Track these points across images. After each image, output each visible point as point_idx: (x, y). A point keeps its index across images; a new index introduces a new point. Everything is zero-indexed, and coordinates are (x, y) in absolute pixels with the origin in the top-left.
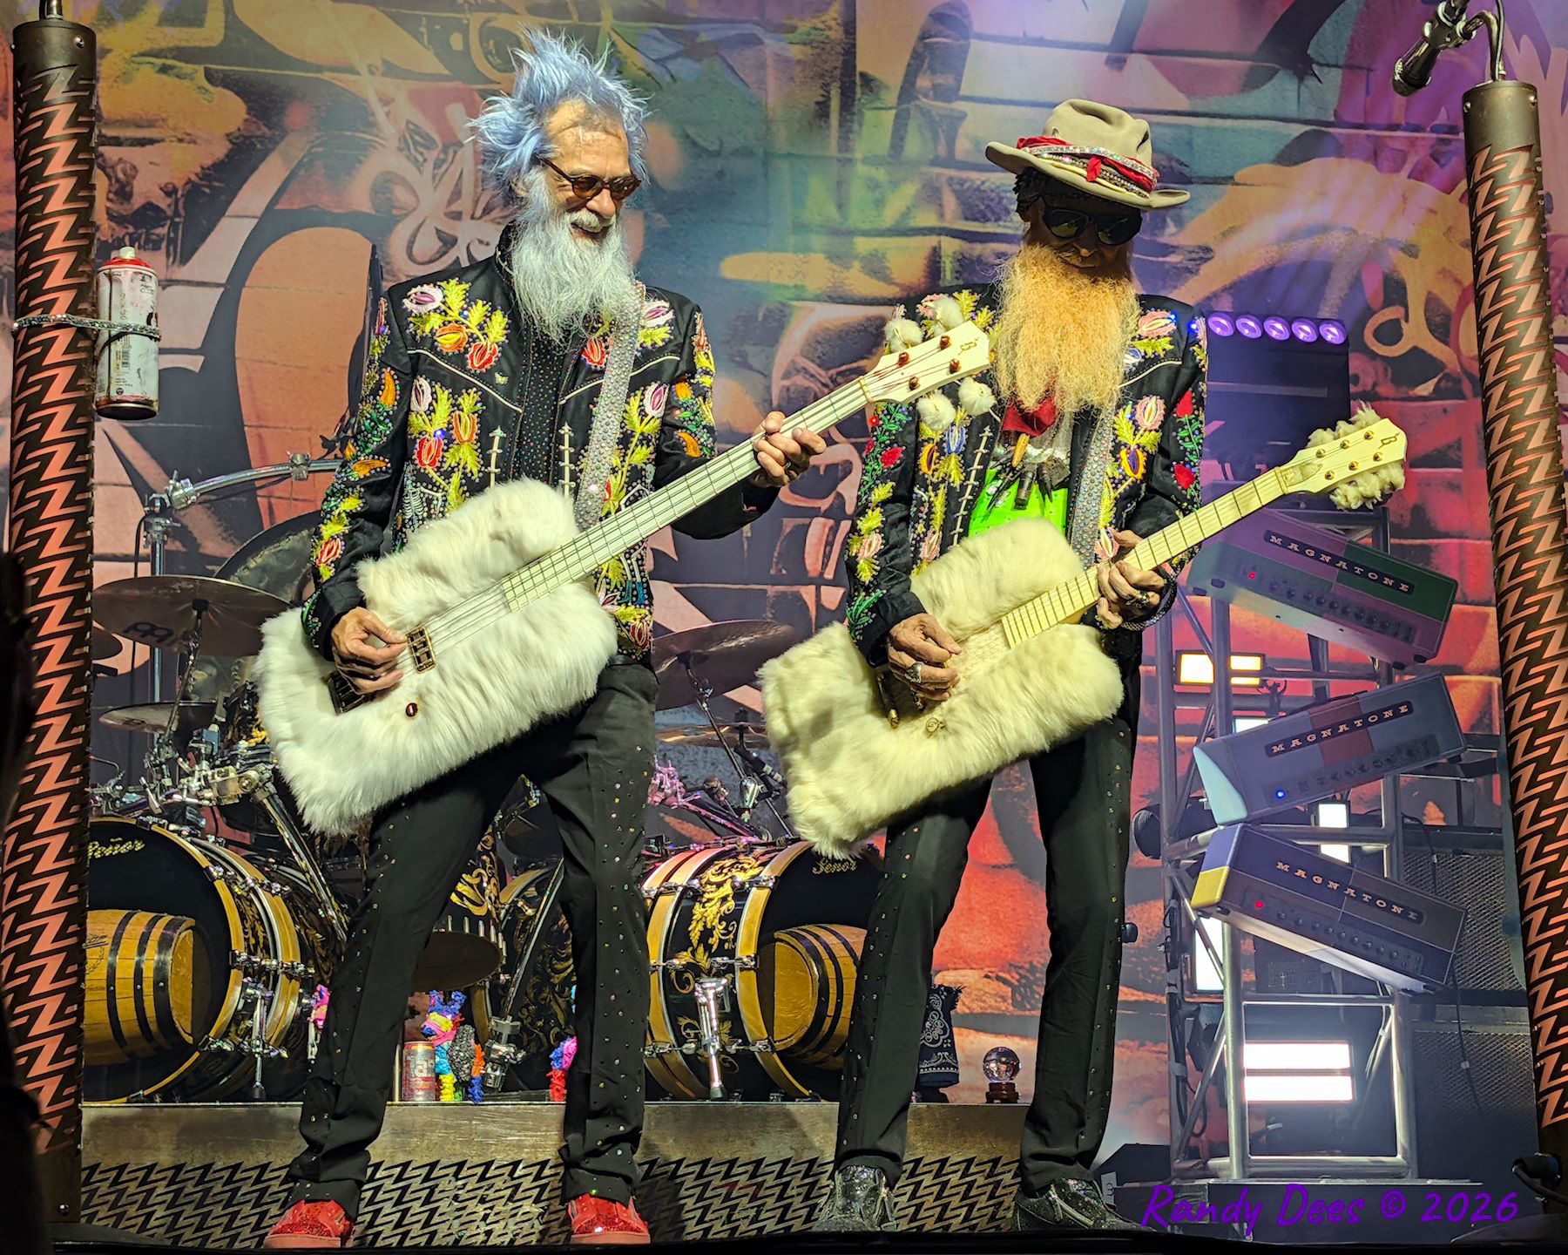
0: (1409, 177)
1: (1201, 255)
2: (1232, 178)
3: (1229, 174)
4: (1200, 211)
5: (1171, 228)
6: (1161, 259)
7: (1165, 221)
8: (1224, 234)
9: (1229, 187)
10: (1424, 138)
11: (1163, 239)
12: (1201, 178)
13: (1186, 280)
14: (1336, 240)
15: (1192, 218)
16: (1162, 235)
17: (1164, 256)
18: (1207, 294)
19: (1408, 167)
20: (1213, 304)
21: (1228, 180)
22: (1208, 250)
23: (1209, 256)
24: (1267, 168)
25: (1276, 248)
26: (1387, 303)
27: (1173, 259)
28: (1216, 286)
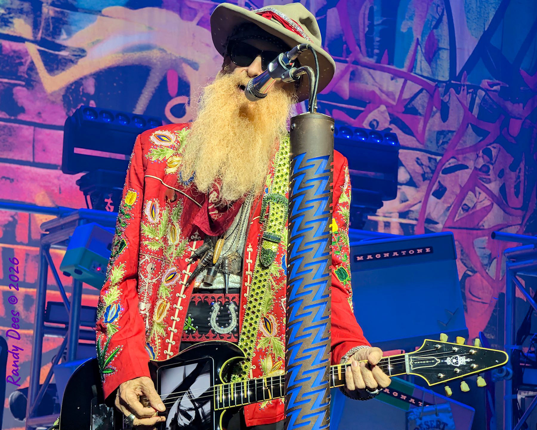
0: (198, 24)
1: (80, 53)
2: (100, 12)
3: (99, 9)
4: (81, 28)
5: (64, 36)
6: (57, 53)
7: (60, 31)
8: (93, 43)
9: (99, 17)
10: (208, 4)
11: (58, 41)
12: (83, 9)
13: (70, 67)
14: (154, 55)
15: (76, 31)
16: (59, 39)
17: (59, 51)
18: (81, 76)
19: (197, 19)
20: (84, 82)
21: (99, 12)
22: (83, 51)
23: (82, 54)
24: (120, 8)
25: (121, 55)
26: (179, 94)
27: (63, 53)
28: (87, 72)
